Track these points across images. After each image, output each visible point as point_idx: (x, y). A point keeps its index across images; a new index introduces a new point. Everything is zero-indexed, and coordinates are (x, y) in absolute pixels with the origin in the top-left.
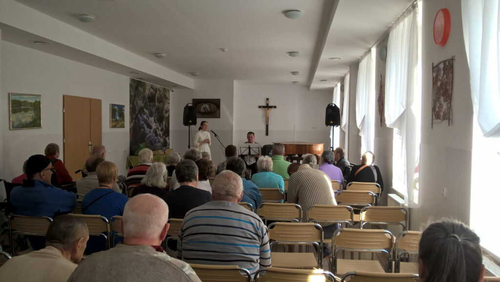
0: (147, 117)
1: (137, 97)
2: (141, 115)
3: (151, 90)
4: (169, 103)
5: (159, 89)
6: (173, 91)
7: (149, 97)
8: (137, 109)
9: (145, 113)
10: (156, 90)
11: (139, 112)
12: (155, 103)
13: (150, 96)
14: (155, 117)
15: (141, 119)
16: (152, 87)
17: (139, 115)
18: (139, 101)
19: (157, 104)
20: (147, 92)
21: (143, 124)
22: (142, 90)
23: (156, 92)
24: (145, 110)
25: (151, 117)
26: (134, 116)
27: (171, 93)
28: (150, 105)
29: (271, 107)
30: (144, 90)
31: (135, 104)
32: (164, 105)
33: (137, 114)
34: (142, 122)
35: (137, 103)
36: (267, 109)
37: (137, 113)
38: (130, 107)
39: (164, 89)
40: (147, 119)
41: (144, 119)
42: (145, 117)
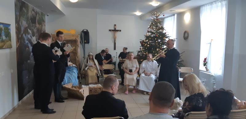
1: (21, 17)
2: (25, 35)
3: (33, 12)
4: (45, 25)
5: (38, 12)
6: (48, 15)
7: (31, 19)
8: (22, 29)
9: (29, 33)
10: (36, 13)
11: (24, 32)
12: (36, 24)
13: (33, 17)
14: (36, 37)
15: (26, 39)
16: (33, 10)
19: (37, 25)
20: (30, 14)
21: (27, 43)
22: (26, 11)
23: (36, 15)
24: (29, 30)
25: (34, 36)
26: (20, 36)
27: (46, 17)
28: (32, 26)
29: (118, 31)
30: (28, 11)
31: (20, 24)
32: (42, 27)
33: (22, 34)
34: (27, 42)
35: (22, 23)
36: (115, 32)
38: (16, 26)
39: (42, 13)
40: (31, 38)
41: (28, 38)
42: (29, 36)
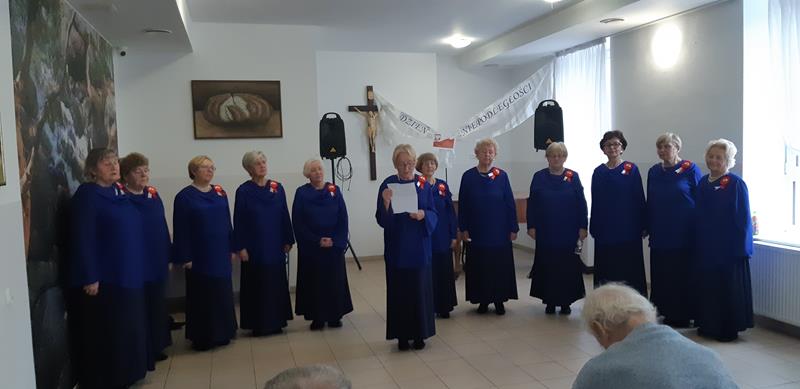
0: (71, 135)
1: (35, 49)
3: (74, 33)
5: (91, 37)
6: (123, 54)
8: (41, 100)
9: (63, 123)
10: (86, 38)
11: (46, 116)
12: (86, 84)
13: (74, 54)
14: (88, 137)
15: (54, 144)
17: (47, 127)
18: (43, 68)
19: (90, 90)
20: (64, 38)
23: (86, 45)
25: (80, 136)
26: (33, 131)
27: (117, 59)
28: (74, 91)
31: (32, 74)
32: (105, 96)
33: (42, 124)
34: (58, 158)
35: (37, 73)
37: (40, 117)
39: (103, 43)
41: (63, 142)
42: (65, 134)
